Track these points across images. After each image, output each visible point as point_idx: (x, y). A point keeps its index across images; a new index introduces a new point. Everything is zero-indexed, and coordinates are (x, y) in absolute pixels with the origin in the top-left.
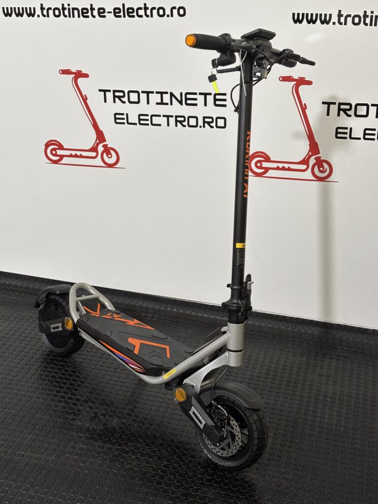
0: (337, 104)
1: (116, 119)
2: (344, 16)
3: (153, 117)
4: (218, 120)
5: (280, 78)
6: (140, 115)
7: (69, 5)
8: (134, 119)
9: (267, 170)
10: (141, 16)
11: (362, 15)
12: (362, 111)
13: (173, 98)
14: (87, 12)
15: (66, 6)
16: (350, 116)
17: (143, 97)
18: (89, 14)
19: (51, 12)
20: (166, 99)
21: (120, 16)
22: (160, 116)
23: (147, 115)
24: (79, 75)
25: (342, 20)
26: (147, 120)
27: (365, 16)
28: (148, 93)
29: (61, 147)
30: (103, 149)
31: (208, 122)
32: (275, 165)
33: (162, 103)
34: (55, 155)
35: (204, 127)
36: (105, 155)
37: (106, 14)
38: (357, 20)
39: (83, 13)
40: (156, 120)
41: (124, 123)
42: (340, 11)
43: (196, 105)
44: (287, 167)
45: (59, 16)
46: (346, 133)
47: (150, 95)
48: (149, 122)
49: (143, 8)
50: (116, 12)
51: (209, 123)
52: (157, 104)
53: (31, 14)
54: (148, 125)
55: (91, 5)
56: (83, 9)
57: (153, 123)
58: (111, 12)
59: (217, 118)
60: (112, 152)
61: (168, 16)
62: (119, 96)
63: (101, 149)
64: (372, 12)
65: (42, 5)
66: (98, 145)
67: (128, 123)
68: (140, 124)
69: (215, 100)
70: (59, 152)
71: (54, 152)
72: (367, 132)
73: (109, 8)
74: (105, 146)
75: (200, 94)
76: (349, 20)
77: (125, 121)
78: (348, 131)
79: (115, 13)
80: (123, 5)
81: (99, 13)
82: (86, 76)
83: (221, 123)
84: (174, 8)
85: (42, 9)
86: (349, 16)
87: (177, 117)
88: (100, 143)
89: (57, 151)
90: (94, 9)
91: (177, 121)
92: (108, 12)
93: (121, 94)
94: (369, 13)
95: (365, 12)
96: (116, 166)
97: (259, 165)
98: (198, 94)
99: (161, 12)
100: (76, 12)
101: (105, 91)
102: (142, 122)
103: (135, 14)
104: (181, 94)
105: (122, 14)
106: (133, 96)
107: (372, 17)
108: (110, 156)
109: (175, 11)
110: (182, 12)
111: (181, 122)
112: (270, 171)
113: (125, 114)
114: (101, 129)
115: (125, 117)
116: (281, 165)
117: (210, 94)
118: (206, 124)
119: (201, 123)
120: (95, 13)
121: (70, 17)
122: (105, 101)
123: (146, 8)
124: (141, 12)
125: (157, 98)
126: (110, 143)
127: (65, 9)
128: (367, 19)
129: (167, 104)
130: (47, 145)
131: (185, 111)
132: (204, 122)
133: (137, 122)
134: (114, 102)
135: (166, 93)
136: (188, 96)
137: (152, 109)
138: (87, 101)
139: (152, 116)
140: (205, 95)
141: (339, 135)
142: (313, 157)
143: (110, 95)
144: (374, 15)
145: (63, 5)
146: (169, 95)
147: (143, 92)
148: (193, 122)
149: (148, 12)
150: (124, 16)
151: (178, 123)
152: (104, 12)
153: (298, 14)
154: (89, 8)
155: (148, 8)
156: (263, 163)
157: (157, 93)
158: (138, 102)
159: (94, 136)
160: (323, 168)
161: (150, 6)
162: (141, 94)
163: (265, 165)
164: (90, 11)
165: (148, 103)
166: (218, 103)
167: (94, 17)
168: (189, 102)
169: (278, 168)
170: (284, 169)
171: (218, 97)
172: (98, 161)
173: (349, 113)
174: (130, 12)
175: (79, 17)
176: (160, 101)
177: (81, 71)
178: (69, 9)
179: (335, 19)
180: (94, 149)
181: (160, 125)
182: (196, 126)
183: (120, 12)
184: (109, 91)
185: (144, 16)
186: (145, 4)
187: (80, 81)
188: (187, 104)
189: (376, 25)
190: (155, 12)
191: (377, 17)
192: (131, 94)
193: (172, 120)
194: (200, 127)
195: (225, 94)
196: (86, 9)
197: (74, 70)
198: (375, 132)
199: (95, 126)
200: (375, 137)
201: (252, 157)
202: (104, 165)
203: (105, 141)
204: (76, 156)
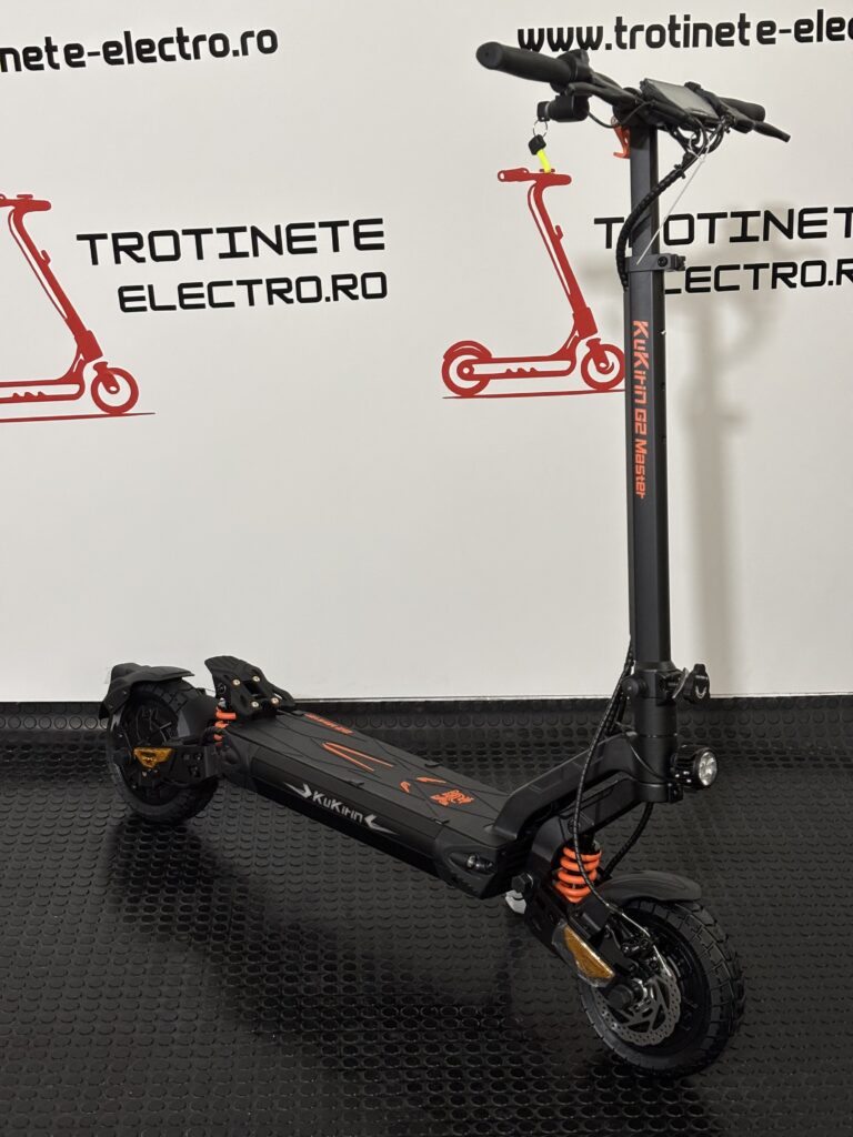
1: (123, 300)
2: (629, 29)
3: (215, 289)
4: (368, 280)
5: (499, 175)
6: (181, 287)
8: (166, 295)
9: (484, 380)
10: (172, 58)
11: (666, 24)
12: (679, 230)
13: (259, 240)
14: (39, 57)
17: (188, 243)
18: (44, 61)
20: (244, 240)
21: (120, 62)
22: (230, 283)
23: (200, 285)
24: (25, 205)
25: (626, 38)
26: (201, 296)
27: (674, 26)
28: (198, 233)
30: (95, 374)
31: (345, 286)
32: (501, 368)
33: (233, 254)
35: (336, 298)
36: (101, 387)
37: (85, 58)
38: (656, 36)
39: (27, 60)
40: (220, 295)
41: (144, 309)
42: (619, 20)
43: (313, 250)
44: (528, 370)
47: (204, 237)
48: (205, 300)
49: (175, 40)
50: (111, 53)
51: (346, 289)
52: (222, 256)
54: (202, 306)
55: (48, 40)
56: (27, 51)
57: (216, 301)
58: (97, 54)
59: (365, 276)
60: (119, 379)
61: (236, 53)
62: (127, 246)
63: (89, 374)
64: (687, 18)
66: (82, 365)
67: (154, 307)
69: (358, 235)
72: (694, 275)
73: (93, 44)
74: (100, 368)
75: (322, 225)
76: (641, 36)
77: (147, 303)
79: (107, 55)
80: (127, 34)
81: (68, 58)
82: (44, 206)
83: (374, 286)
84: (250, 34)
86: (640, 28)
87: (270, 282)
88: (88, 360)
90: (55, 49)
91: (270, 292)
92: (90, 54)
93: (134, 242)
94: (680, 21)
95: (673, 18)
96: (130, 412)
97: (466, 371)
98: (317, 225)
99: (219, 45)
100: (9, 58)
101: (92, 238)
102: (187, 302)
103: (156, 53)
104: (278, 229)
105: (124, 56)
106: (164, 246)
107: (687, 27)
108: (113, 389)
109: (252, 42)
110: (267, 42)
111: (280, 293)
112: (492, 381)
113: (146, 288)
114: (88, 329)
115: (145, 293)
116: (514, 367)
117: (345, 223)
118: (340, 293)
119: (327, 290)
120: (59, 57)
122: (95, 261)
123: (182, 39)
124: (171, 49)
125: (222, 243)
126: (111, 358)
128: (677, 32)
129: (245, 255)
131: (289, 266)
132: (336, 288)
133: (176, 302)
134: (118, 260)
135: (243, 229)
136: (295, 233)
137: (212, 268)
138: (50, 265)
139: (211, 285)
140: (334, 226)
142: (584, 342)
143: (105, 248)
144: (691, 23)
146: (248, 233)
147: (185, 232)
148: (309, 290)
149: (189, 48)
150: (131, 61)
151: (275, 296)
152: (80, 54)
153: (531, 32)
154: (42, 46)
155: (187, 39)
156: (474, 366)
157: (220, 231)
158: (176, 257)
159: (71, 345)
160: (607, 363)
161: (191, 34)
162: (182, 238)
163: (480, 369)
164: (45, 55)
165: (200, 256)
166: (363, 241)
167: (55, 66)
168: (296, 245)
169: (509, 375)
170: (521, 374)
171: (363, 229)
172: (86, 404)
174: (145, 51)
175: (18, 68)
177: (31, 196)
179: (609, 36)
180: (74, 377)
181: (231, 305)
182: (318, 299)
183: (119, 52)
184: (104, 237)
185: (178, 56)
186: (180, 30)
187: (29, 219)
188: (293, 251)
189: (696, 44)
190: (204, 46)
191: (697, 27)
192: (157, 239)
193: (260, 292)
194: (328, 299)
195: (379, 221)
196: (36, 50)
197: (11, 196)
198: (711, 274)
199: (73, 321)
200: (711, 284)
201: (450, 356)
202: (99, 412)
203: (100, 355)
204: (29, 398)
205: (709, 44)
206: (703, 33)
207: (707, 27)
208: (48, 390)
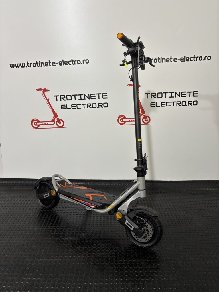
0: (150, 94)
1: (62, 107)
3: (78, 105)
5: (128, 85)
6: (72, 105)
7: (39, 61)
8: (69, 106)
9: (125, 122)
10: (71, 64)
11: (157, 58)
12: (160, 95)
13: (86, 97)
14: (48, 64)
15: (38, 62)
16: (156, 98)
17: (73, 97)
18: (49, 65)
19: (32, 65)
20: (83, 97)
21: (62, 65)
22: (80, 104)
23: (75, 105)
24: (45, 90)
26: (75, 106)
27: (159, 59)
28: (75, 95)
29: (38, 121)
30: (57, 120)
31: (101, 105)
32: (128, 120)
33: (81, 99)
34: (36, 125)
35: (99, 107)
36: (58, 123)
37: (56, 64)
38: (155, 61)
39: (46, 65)
40: (79, 106)
41: (65, 109)
43: (95, 99)
44: (133, 120)
45: (35, 66)
46: (154, 105)
47: (76, 96)
48: (76, 107)
49: (71, 61)
50: (60, 63)
51: (101, 106)
52: (79, 99)
53: (23, 66)
54: (76, 108)
55: (49, 61)
56: (46, 63)
58: (58, 64)
59: (104, 103)
60: (61, 121)
61: (82, 63)
62: (63, 97)
63: (56, 120)
64: (161, 57)
65: (27, 62)
67: (67, 109)
68: (72, 108)
69: (103, 96)
70: (38, 124)
71: (35, 124)
72: (162, 103)
73: (57, 62)
74: (58, 119)
75: (97, 94)
77: (66, 108)
78: (155, 104)
79: (59, 64)
80: (63, 60)
81: (53, 64)
82: (48, 90)
83: (106, 105)
84: (84, 60)
85: (28, 64)
86: (153, 59)
87: (87, 104)
88: (56, 118)
89: (37, 123)
90: (50, 63)
92: (57, 64)
93: (64, 97)
94: (160, 58)
95: (158, 57)
96: (63, 127)
97: (122, 120)
99: (79, 62)
100: (43, 64)
101: (57, 96)
102: (73, 108)
103: (68, 63)
104: (89, 95)
105: (62, 64)
106: (69, 98)
108: (60, 123)
109: (84, 62)
110: (87, 61)
112: (126, 122)
114: (56, 112)
115: (66, 106)
116: (130, 120)
117: (101, 94)
118: (100, 106)
119: (97, 106)
120: (51, 64)
121: (40, 66)
122: (57, 100)
124: (71, 63)
125: (79, 97)
126: (59, 117)
127: (38, 63)
129: (83, 99)
130: (32, 121)
131: (91, 101)
132: (99, 105)
133: (71, 108)
134: (61, 100)
135: (83, 95)
136: (92, 95)
137: (77, 102)
138: (49, 101)
139: (77, 105)
140: (99, 94)
141: (152, 106)
142: (143, 115)
143: (59, 98)
144: (162, 58)
145: (37, 62)
146: (84, 95)
147: (73, 95)
148: (94, 106)
149: (74, 63)
150: (63, 65)
151: (88, 107)
152: (55, 64)
154: (48, 62)
155: (73, 61)
157: (79, 95)
158: (71, 100)
159: (53, 115)
160: (147, 119)
162: (72, 96)
163: (124, 120)
164: (49, 64)
165: (75, 99)
166: (104, 97)
167: (51, 66)
168: (92, 98)
171: (104, 95)
172: (55, 126)
173: (155, 96)
174: (66, 63)
175: (44, 66)
176: (80, 98)
178: (40, 63)
180: (53, 121)
181: (81, 108)
182: (96, 107)
183: (61, 63)
184: (59, 96)
185: (72, 64)
186: (72, 59)
187: (46, 93)
188: (91, 99)
189: (163, 62)
190: (76, 62)
191: (163, 59)
192: (68, 96)
193: (86, 106)
194: (97, 107)
195: (107, 93)
196: (47, 63)
197: (43, 89)
198: (166, 103)
199: (53, 111)
200: (165, 105)
201: (119, 118)
202: (58, 127)
203: (58, 117)
204: (45, 124)
205: (165, 62)
206: (164, 60)
207: (165, 59)
208: (49, 123)
